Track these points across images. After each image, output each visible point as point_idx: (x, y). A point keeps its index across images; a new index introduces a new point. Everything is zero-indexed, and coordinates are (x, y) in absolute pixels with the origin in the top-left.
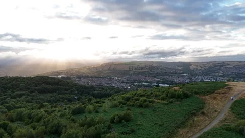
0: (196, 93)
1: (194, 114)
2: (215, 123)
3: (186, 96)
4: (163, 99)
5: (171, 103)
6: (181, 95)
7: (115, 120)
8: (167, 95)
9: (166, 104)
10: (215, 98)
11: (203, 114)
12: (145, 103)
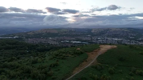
0: (86, 52)
1: (83, 62)
2: (89, 65)
3: (82, 53)
4: (72, 55)
5: (75, 56)
6: (79, 53)
7: (52, 66)
8: (74, 53)
9: (73, 57)
10: (93, 54)
11: (86, 61)
12: (65, 58)
